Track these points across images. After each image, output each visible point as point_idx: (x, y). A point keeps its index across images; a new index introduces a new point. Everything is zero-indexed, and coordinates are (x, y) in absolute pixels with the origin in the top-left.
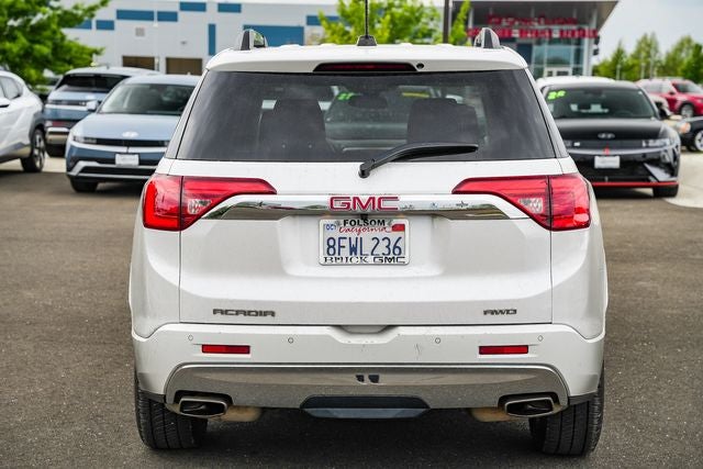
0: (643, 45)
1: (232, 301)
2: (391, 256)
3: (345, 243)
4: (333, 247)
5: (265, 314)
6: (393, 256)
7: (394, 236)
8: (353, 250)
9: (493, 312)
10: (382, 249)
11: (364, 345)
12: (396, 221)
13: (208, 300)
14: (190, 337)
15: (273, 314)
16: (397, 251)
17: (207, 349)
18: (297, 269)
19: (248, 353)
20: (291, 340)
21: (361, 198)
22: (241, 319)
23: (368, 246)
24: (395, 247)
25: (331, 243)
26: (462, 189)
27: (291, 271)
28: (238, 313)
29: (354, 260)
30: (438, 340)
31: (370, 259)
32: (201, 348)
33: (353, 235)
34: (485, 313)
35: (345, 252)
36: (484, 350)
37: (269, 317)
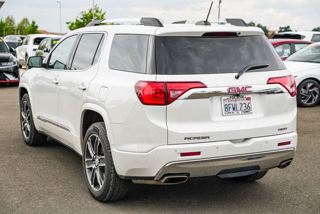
0: (8, 20)
1: (192, 134)
2: (247, 110)
3: (231, 106)
4: (227, 108)
5: (205, 138)
6: (248, 110)
7: (247, 102)
8: (234, 109)
9: (281, 129)
10: (244, 108)
11: (243, 147)
12: (247, 96)
13: (182, 134)
14: (176, 150)
15: (209, 137)
16: (249, 108)
17: (183, 155)
18: (215, 118)
19: (200, 154)
20: (217, 148)
21: (240, 87)
22: (196, 140)
23: (239, 107)
24: (248, 106)
25: (226, 106)
26: (269, 82)
27: (213, 119)
28: (195, 138)
29: (235, 113)
30: (267, 142)
31: (240, 112)
32: (180, 154)
33: (233, 103)
34: (279, 130)
35: (231, 110)
36: (280, 144)
37: (207, 139)
